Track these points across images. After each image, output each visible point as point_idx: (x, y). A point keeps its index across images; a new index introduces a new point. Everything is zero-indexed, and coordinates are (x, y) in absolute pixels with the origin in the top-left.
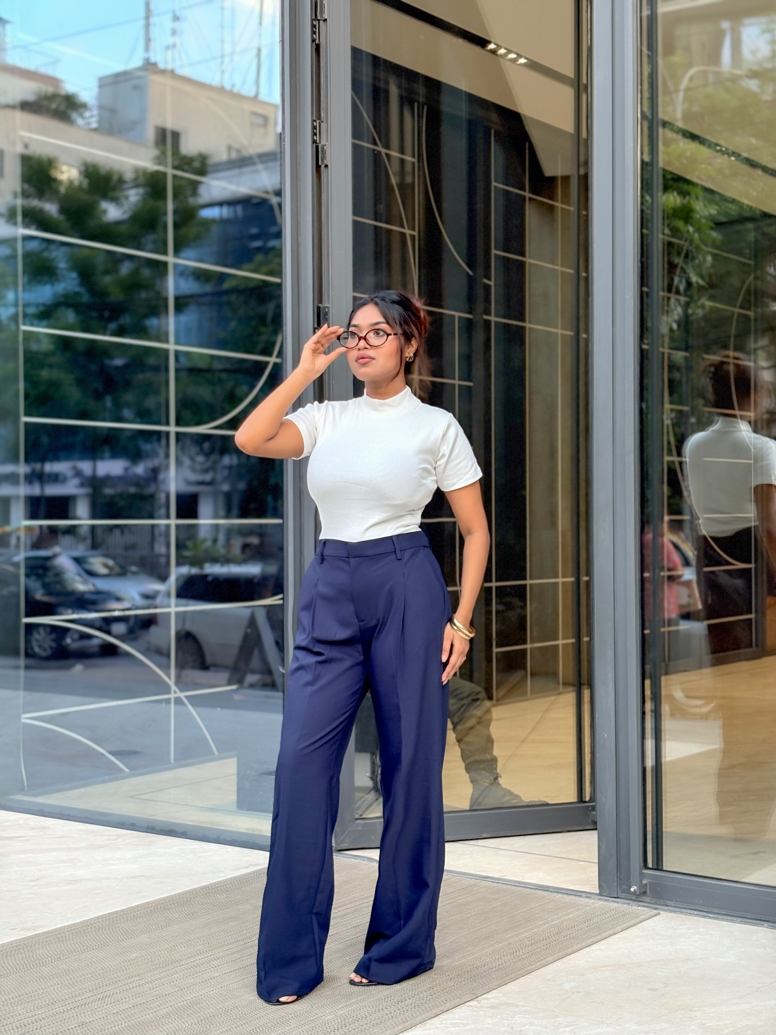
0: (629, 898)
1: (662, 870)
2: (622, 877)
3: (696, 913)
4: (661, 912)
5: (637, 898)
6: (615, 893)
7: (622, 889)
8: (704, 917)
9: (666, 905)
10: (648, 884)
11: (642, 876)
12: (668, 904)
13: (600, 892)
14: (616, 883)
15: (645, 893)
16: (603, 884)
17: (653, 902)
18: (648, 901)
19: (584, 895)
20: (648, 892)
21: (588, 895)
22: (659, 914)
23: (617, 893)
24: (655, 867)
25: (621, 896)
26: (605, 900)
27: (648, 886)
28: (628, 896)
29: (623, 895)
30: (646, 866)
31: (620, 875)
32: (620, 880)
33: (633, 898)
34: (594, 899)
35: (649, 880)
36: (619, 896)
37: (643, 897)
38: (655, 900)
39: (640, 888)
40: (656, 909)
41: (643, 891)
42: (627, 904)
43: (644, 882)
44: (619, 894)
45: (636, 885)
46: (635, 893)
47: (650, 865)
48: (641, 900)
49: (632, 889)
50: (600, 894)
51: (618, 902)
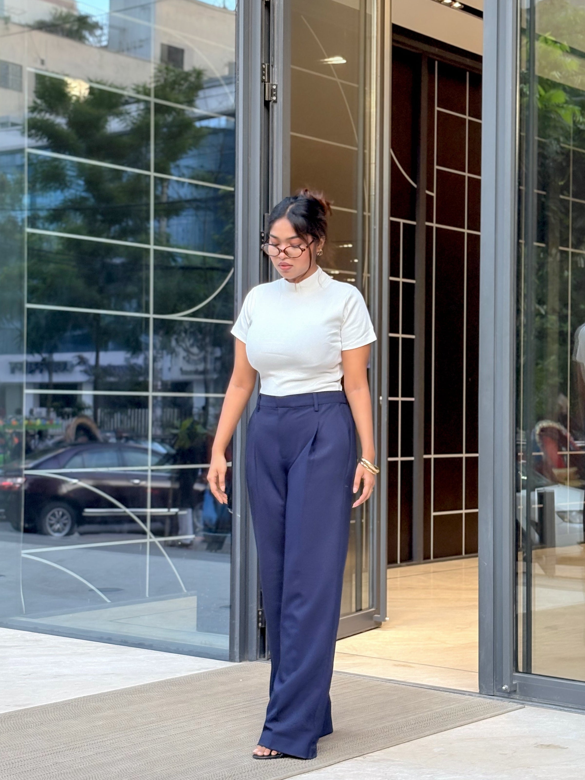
0: (503, 696)
1: (530, 673)
2: (497, 679)
3: (554, 707)
4: (526, 706)
5: (509, 696)
6: (492, 691)
7: (498, 688)
8: (561, 710)
9: (532, 702)
10: (518, 684)
11: (512, 678)
12: (533, 700)
13: (480, 691)
14: (492, 684)
15: (515, 691)
16: (482, 684)
17: (521, 699)
18: (518, 698)
19: (467, 693)
20: (518, 690)
21: (471, 694)
22: (524, 707)
23: (494, 692)
24: (525, 671)
25: (497, 695)
26: (484, 697)
27: (518, 686)
28: (502, 694)
29: (498, 694)
30: (517, 671)
31: (496, 678)
32: (496, 681)
33: (506, 695)
34: (475, 696)
35: (518, 681)
36: (495, 694)
37: (514, 695)
38: (523, 697)
39: (510, 687)
40: (523, 704)
41: (513, 689)
42: (501, 700)
43: (514, 683)
44: (495, 693)
45: (507, 685)
46: (505, 691)
47: (521, 669)
48: (512, 697)
49: (504, 688)
50: (480, 693)
51: (493, 699)
